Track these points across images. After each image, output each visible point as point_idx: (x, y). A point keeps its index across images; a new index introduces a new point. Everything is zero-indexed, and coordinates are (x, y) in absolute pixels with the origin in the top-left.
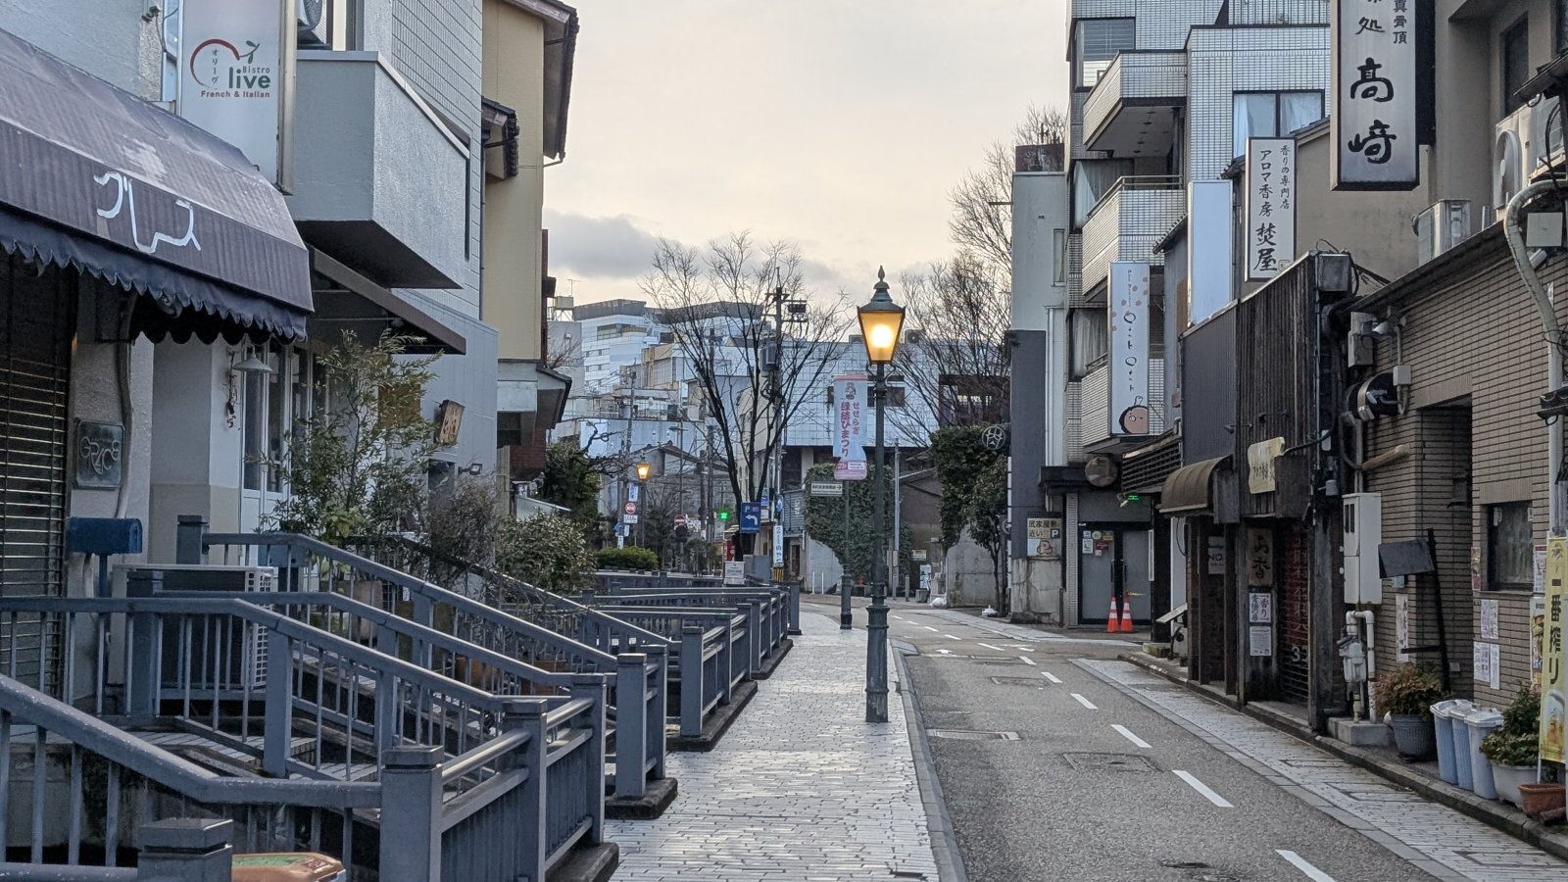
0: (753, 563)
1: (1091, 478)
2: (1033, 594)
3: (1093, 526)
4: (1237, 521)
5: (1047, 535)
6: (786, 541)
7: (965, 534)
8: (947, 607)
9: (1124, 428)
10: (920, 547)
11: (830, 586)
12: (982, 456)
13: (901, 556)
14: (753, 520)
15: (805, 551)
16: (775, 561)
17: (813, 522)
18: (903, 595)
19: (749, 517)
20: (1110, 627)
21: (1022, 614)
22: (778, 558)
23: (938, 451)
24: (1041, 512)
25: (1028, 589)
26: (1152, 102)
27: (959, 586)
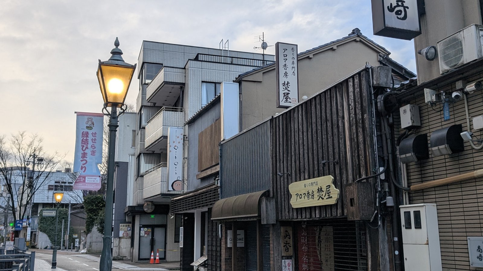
0: (19, 241)
1: (145, 209)
2: (120, 250)
3: (144, 226)
4: (275, 223)
5: (126, 230)
6: (32, 232)
7: (95, 229)
8: (86, 253)
9: (173, 188)
10: (75, 234)
11: (45, 246)
12: (101, 204)
13: (69, 236)
14: (20, 226)
15: (38, 236)
16: (27, 239)
17: (41, 227)
18: (70, 249)
19: (18, 225)
20: (151, 262)
21: (117, 257)
22: (28, 238)
23: (86, 203)
24: (125, 222)
25: (119, 248)
26: (174, 84)
27: (91, 246)
